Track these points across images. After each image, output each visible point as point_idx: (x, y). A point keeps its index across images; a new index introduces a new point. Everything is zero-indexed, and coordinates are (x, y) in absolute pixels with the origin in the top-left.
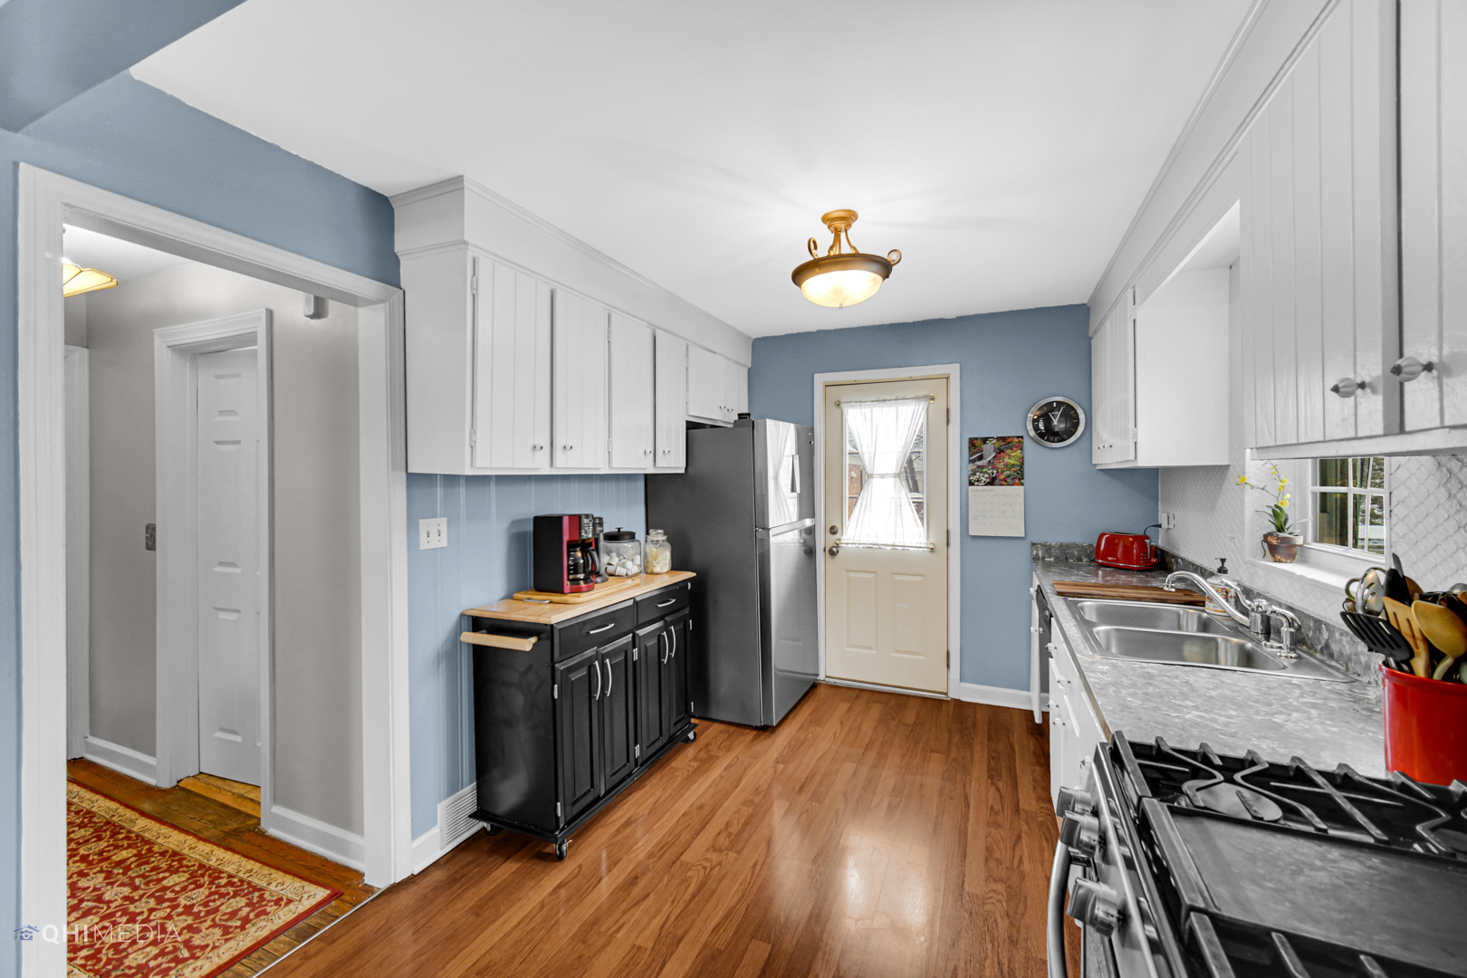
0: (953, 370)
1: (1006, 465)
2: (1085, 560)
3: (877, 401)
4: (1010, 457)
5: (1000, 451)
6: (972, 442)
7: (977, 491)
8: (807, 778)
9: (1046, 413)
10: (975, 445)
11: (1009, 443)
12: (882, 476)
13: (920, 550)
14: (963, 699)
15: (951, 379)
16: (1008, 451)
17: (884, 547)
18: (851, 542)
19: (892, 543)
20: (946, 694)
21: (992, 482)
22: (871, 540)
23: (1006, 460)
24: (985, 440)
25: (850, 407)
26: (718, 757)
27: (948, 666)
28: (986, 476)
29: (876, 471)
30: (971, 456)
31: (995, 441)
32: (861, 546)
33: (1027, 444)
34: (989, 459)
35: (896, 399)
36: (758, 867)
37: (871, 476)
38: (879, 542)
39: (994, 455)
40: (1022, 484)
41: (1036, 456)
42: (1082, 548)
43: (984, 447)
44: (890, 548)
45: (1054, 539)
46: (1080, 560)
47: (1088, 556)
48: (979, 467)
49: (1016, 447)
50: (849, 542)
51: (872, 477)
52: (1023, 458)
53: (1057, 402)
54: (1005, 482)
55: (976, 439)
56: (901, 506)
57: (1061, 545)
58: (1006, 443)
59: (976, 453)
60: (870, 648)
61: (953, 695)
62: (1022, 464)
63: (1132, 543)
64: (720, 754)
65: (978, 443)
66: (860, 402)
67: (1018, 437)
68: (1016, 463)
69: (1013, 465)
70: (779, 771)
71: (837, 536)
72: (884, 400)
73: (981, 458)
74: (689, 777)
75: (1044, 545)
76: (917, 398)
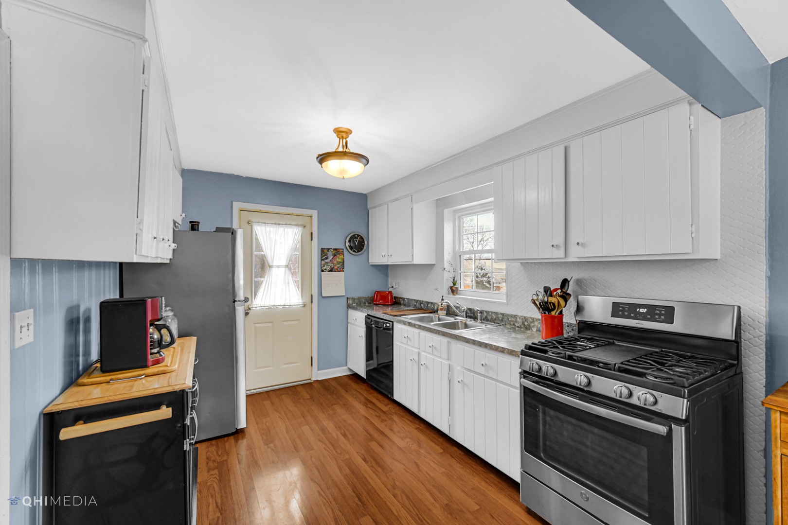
0: (315, 213)
1: (337, 262)
2: (367, 304)
3: (275, 224)
4: (339, 258)
5: (335, 255)
6: (322, 250)
7: (325, 274)
8: (292, 443)
9: (353, 238)
10: (323, 252)
11: (338, 252)
12: (278, 267)
13: (299, 306)
14: (320, 379)
15: (313, 217)
16: (338, 256)
17: (279, 307)
18: (259, 306)
19: (283, 304)
20: (310, 379)
21: (331, 271)
22: (272, 303)
23: (338, 260)
24: (328, 250)
25: (258, 225)
26: (226, 461)
27: (312, 365)
28: (329, 267)
29: (275, 264)
30: (322, 257)
31: (332, 250)
32: (265, 308)
33: (345, 252)
34: (330, 259)
35: (286, 224)
36: (322, 493)
37: (270, 267)
38: (276, 305)
39: (332, 257)
40: (343, 271)
41: (349, 258)
42: (366, 299)
43: (328, 253)
44: (282, 307)
45: (356, 296)
46: (365, 303)
47: (368, 301)
48: (326, 263)
49: (341, 254)
50: (257, 306)
51: (272, 267)
52: (344, 259)
53: (357, 235)
54: (337, 270)
55: (325, 249)
56: (289, 283)
57: (358, 298)
58: (337, 252)
59: (325, 256)
60: (269, 366)
61: (314, 379)
62: (344, 262)
63: (388, 294)
64: (225, 458)
65: (325, 251)
66: (265, 223)
67: (342, 249)
68: (341, 261)
69: (340, 262)
70: (274, 448)
71: (249, 303)
72: (279, 224)
73: (327, 258)
74: (220, 481)
75: (352, 298)
76: (297, 225)
